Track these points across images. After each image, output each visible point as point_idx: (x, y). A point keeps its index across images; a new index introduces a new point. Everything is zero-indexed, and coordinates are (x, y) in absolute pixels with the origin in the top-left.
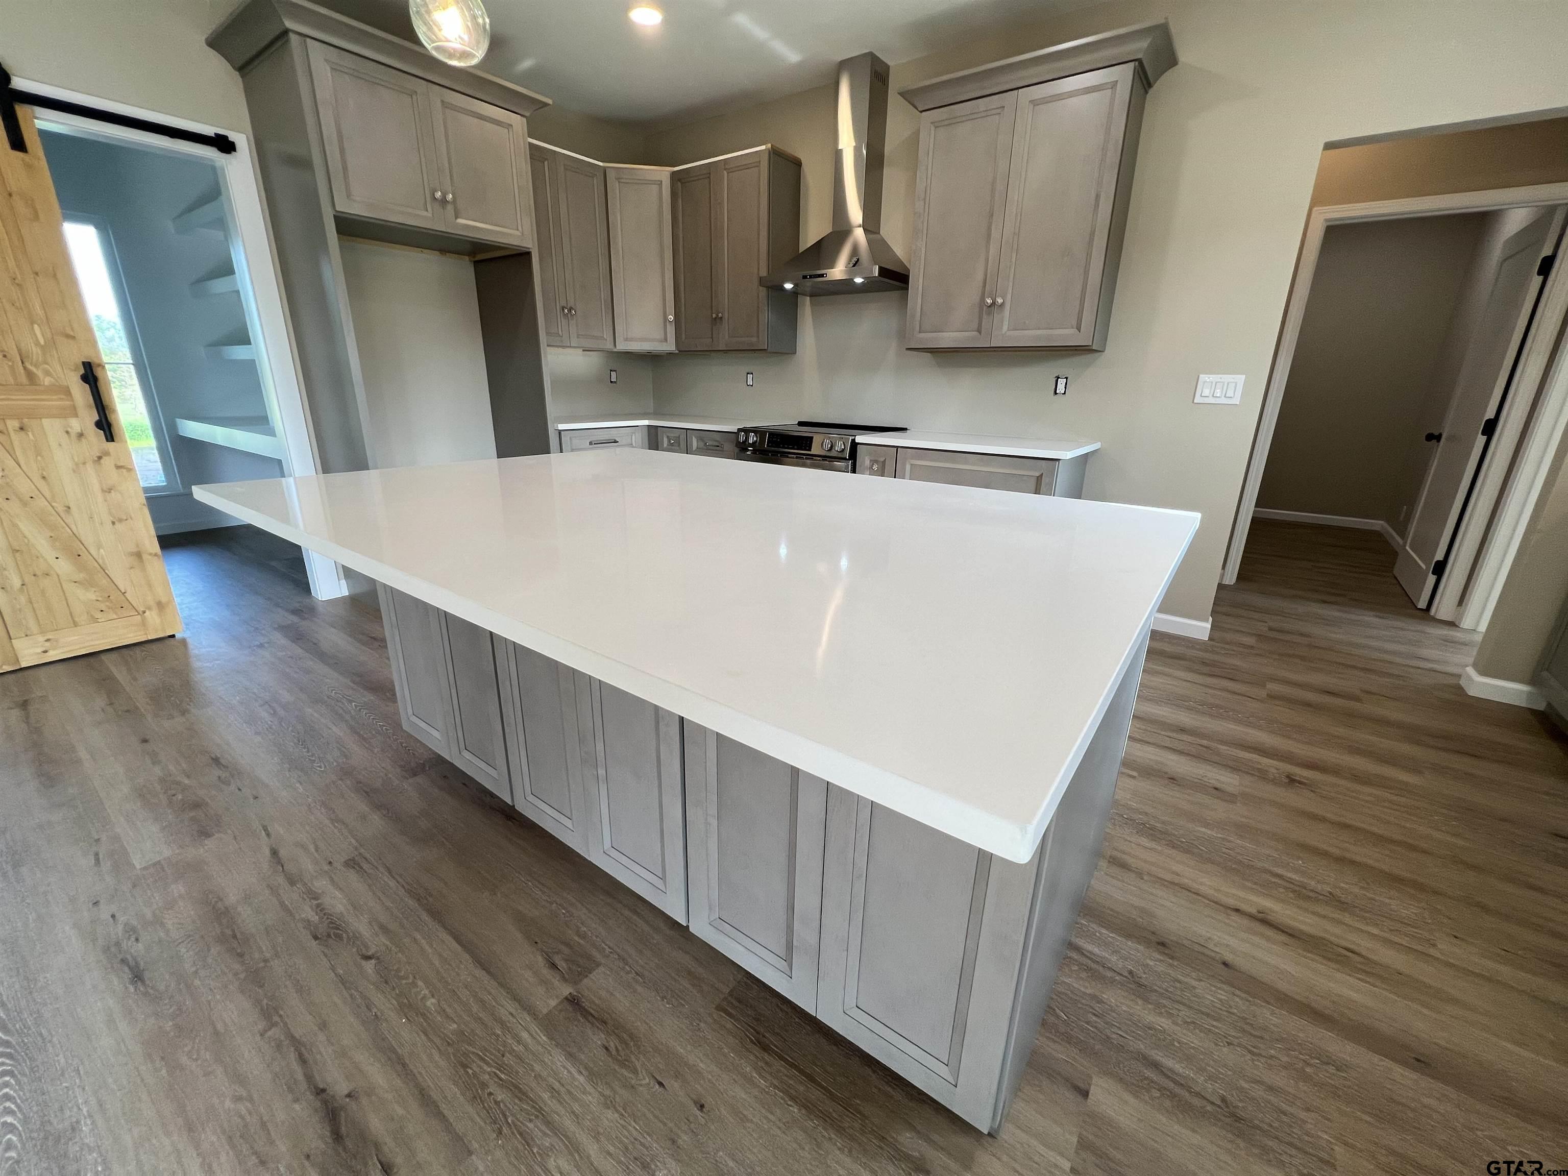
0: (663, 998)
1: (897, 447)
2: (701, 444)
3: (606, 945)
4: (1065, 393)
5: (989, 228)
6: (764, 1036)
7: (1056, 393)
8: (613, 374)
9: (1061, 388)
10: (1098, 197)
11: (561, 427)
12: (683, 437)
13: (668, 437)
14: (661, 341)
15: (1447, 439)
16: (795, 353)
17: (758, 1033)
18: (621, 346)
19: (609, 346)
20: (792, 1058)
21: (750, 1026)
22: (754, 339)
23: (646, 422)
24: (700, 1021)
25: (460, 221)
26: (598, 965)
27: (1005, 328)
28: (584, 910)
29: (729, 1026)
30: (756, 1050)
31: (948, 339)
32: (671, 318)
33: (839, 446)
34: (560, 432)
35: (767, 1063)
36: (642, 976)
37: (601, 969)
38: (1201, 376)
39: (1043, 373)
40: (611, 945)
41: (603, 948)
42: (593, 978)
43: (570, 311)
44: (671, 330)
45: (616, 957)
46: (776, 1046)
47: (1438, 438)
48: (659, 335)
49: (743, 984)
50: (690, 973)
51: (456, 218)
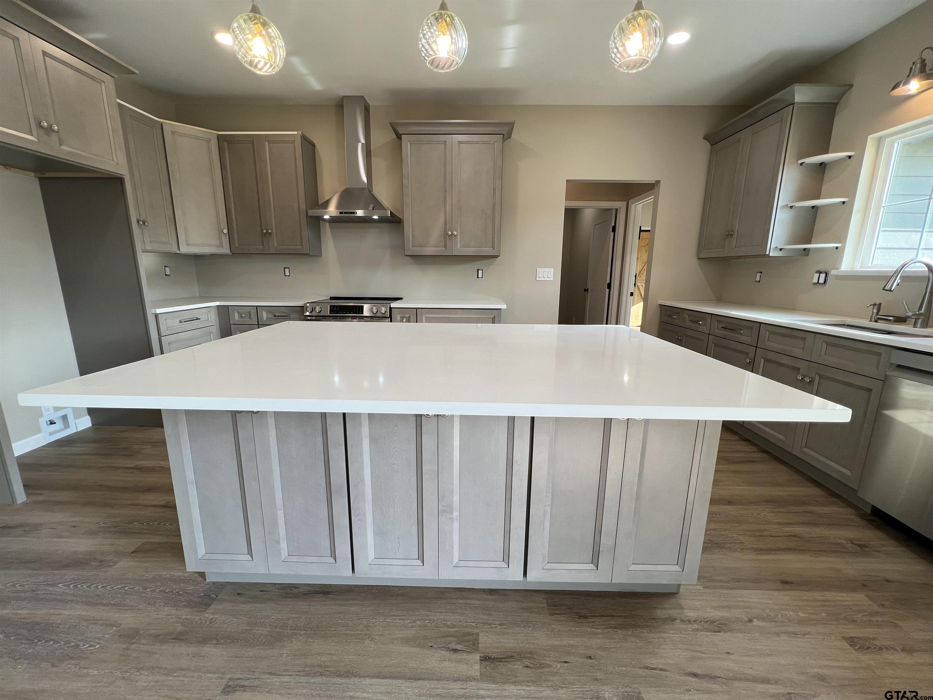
0: (524, 627)
1: (417, 308)
2: (271, 316)
3: (470, 622)
4: (482, 277)
5: (445, 198)
6: (580, 613)
7: (478, 277)
8: (167, 269)
9: (480, 275)
10: (494, 189)
11: (159, 311)
12: (254, 311)
13: (238, 312)
14: (218, 247)
15: (591, 290)
16: (321, 256)
17: (576, 613)
18: (184, 249)
19: (175, 249)
20: (598, 614)
21: (571, 613)
22: (300, 247)
23: (218, 303)
24: (551, 625)
25: (64, 148)
26: (478, 634)
27: (459, 246)
28: (438, 614)
29: (563, 619)
30: (582, 620)
31: (429, 251)
32: (225, 231)
33: (383, 310)
34: (156, 316)
35: (593, 622)
36: (504, 625)
37: (481, 634)
38: (538, 269)
39: (472, 267)
40: (473, 621)
41: (470, 625)
42: (482, 641)
43: (144, 223)
44: (225, 240)
45: (481, 624)
46: (587, 614)
47: (587, 290)
48: (216, 242)
49: (548, 598)
50: (523, 609)
51: (61, 145)
